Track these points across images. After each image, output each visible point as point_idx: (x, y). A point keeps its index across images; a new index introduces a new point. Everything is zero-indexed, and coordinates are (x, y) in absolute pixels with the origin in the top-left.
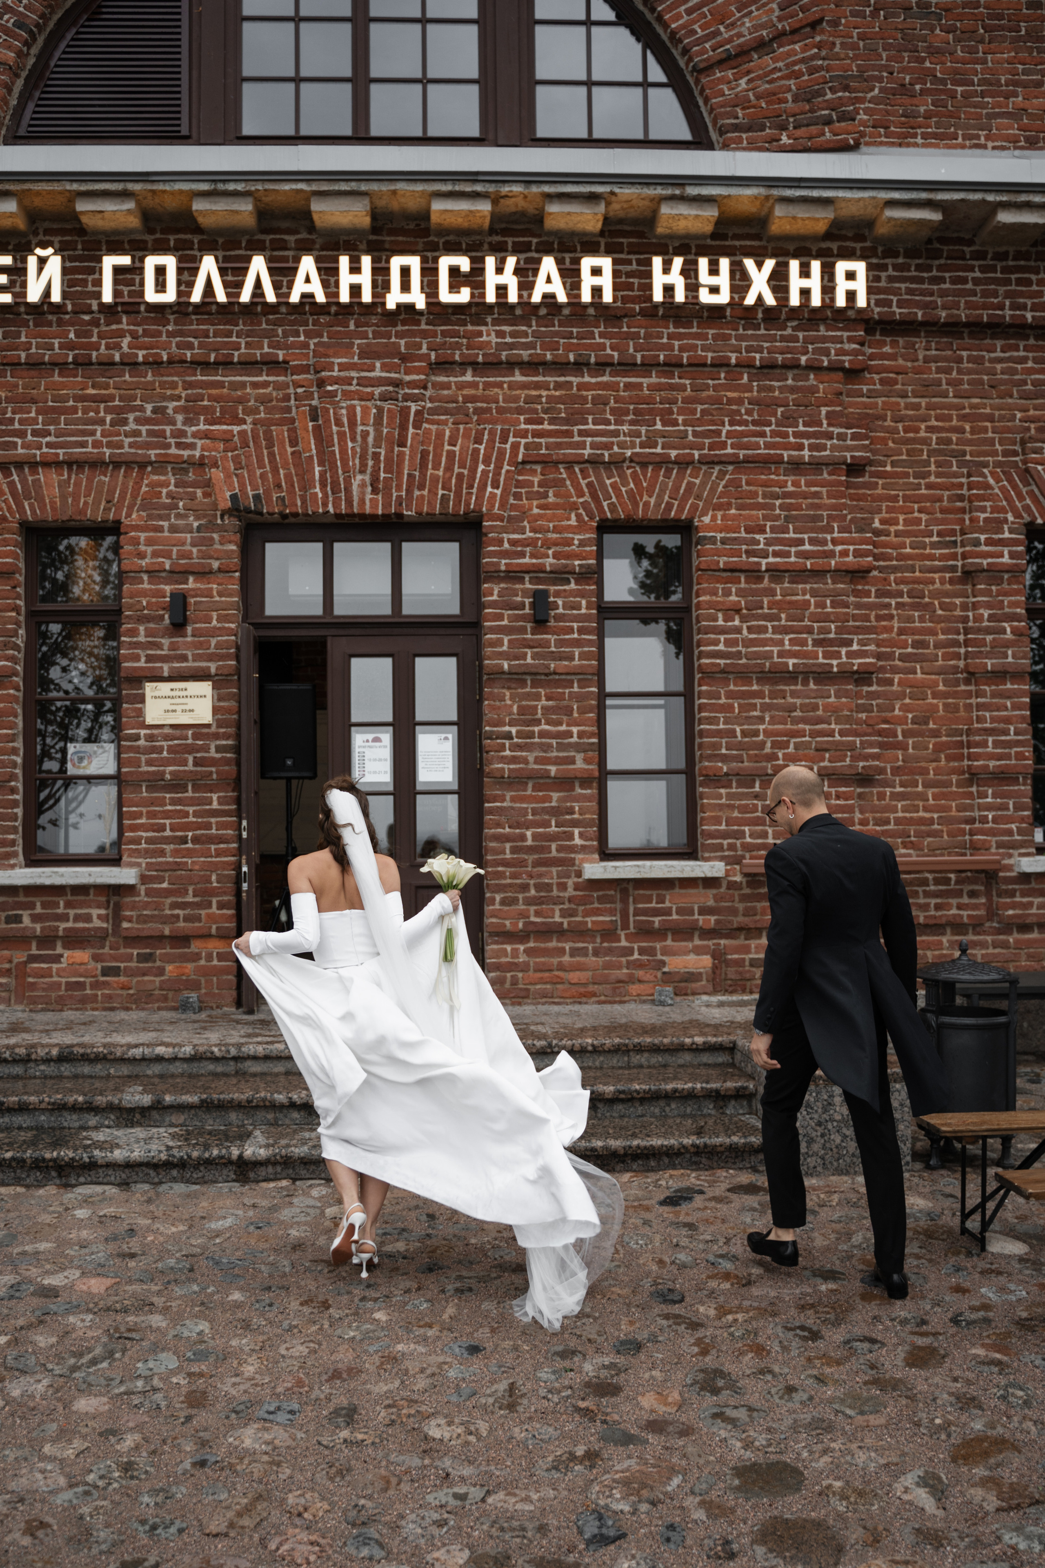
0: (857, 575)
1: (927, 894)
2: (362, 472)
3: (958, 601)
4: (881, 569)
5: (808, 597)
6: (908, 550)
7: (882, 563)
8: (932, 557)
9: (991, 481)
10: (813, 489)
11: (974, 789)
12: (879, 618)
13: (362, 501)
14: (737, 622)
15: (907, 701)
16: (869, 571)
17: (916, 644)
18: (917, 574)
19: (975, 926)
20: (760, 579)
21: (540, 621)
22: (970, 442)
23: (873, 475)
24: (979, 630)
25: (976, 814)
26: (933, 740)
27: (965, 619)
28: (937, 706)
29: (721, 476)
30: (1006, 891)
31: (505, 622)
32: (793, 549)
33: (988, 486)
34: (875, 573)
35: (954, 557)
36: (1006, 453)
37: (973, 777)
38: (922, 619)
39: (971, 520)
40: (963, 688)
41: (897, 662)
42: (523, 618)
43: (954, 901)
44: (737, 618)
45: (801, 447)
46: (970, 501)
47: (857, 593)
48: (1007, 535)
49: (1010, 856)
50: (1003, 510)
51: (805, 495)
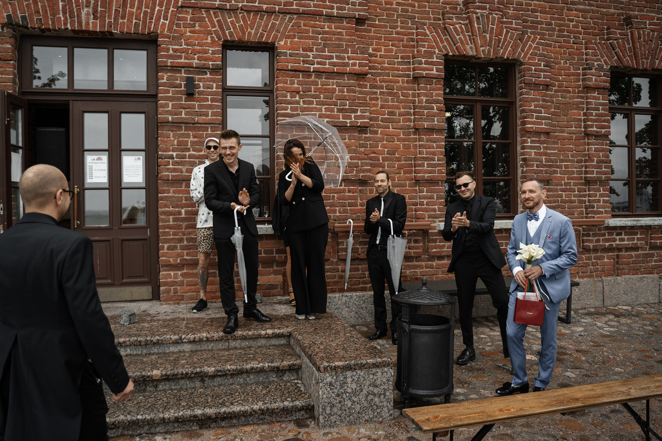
0: (360, 76)
2: (88, 6)
3: (410, 92)
4: (372, 74)
5: (335, 86)
6: (386, 65)
7: (373, 71)
8: (398, 70)
9: (428, 32)
10: (338, 30)
11: (417, 188)
12: (371, 99)
13: (87, 23)
14: (297, 98)
15: (385, 142)
16: (366, 75)
17: (390, 113)
18: (391, 77)
19: (417, 258)
20: (310, 76)
21: (190, 95)
22: (418, 12)
23: (369, 25)
24: (421, 107)
25: (418, 200)
26: (397, 163)
27: (414, 102)
28: (399, 145)
29: (290, 21)
30: (433, 239)
31: (171, 94)
32: (327, 61)
33: (426, 35)
34: (369, 76)
35: (409, 70)
36: (435, 19)
37: (417, 182)
38: (393, 101)
39: (417, 51)
40: (412, 136)
41: (380, 122)
42: (180, 92)
44: (297, 96)
45: (332, 8)
46: (417, 42)
47: (360, 86)
48: (435, 60)
49: (435, 222)
50: (433, 47)
51: (334, 33)
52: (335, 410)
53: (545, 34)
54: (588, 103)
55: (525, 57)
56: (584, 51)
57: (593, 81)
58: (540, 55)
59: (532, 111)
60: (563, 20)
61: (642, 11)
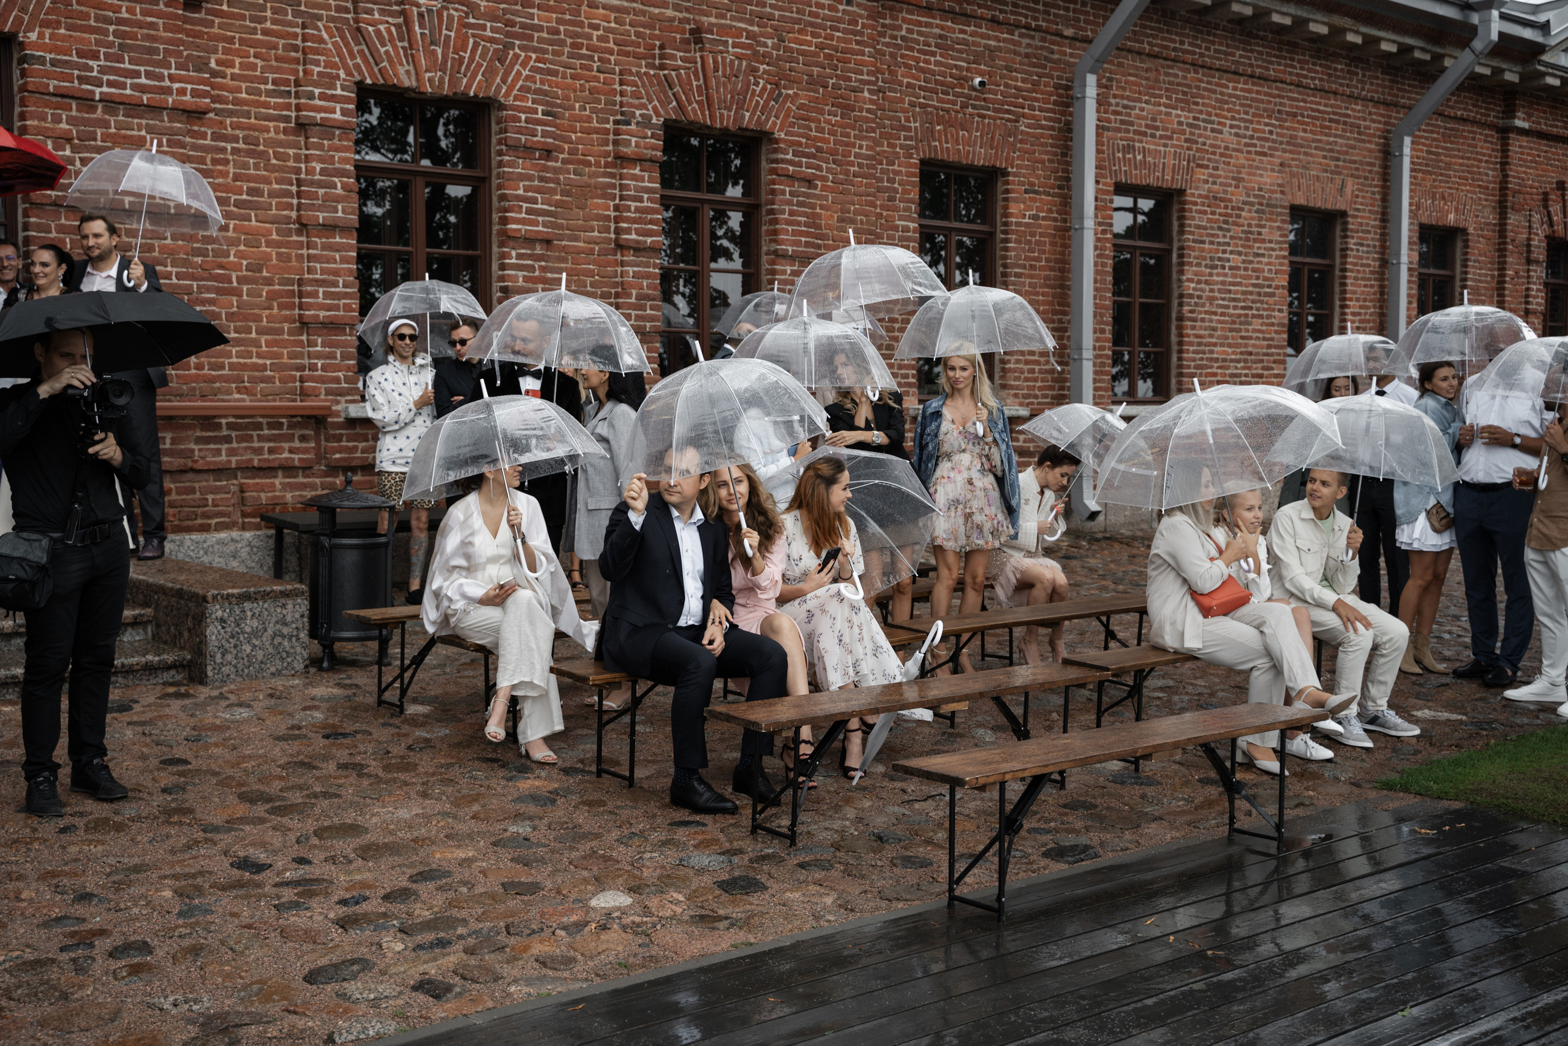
0: (194, 115)
1: (261, 438)
3: (291, 152)
4: (218, 112)
5: (143, 133)
6: (244, 95)
7: (218, 106)
8: (266, 105)
9: (325, 36)
10: (149, 19)
11: (304, 338)
12: (215, 162)
14: (68, 152)
15: (242, 247)
16: (205, 113)
17: (251, 192)
18: (253, 120)
19: (304, 469)
20: (93, 109)
23: (209, 12)
24: (312, 183)
25: (306, 361)
26: (266, 288)
27: (298, 171)
28: (270, 254)
30: (334, 436)
32: (129, 81)
33: (322, 41)
34: (211, 115)
35: (288, 107)
36: (338, 9)
37: (304, 325)
38: (257, 167)
39: (305, 72)
40: (295, 238)
41: (232, 208)
43: (286, 445)
44: (68, 147)
46: (304, 53)
47: (194, 135)
48: (339, 92)
49: (338, 403)
50: (334, 66)
51: (141, 25)
52: (229, 657)
53: (546, 52)
54: (623, 187)
55: (507, 94)
56: (617, 87)
57: (632, 145)
58: (537, 92)
59: (519, 198)
60: (581, 24)
61: (724, 17)
